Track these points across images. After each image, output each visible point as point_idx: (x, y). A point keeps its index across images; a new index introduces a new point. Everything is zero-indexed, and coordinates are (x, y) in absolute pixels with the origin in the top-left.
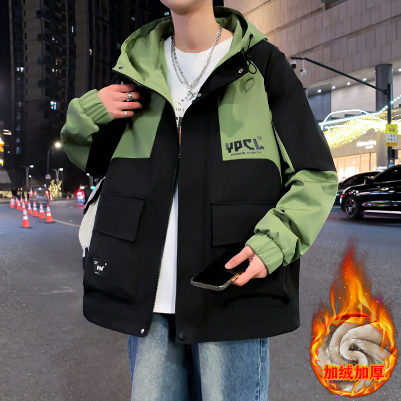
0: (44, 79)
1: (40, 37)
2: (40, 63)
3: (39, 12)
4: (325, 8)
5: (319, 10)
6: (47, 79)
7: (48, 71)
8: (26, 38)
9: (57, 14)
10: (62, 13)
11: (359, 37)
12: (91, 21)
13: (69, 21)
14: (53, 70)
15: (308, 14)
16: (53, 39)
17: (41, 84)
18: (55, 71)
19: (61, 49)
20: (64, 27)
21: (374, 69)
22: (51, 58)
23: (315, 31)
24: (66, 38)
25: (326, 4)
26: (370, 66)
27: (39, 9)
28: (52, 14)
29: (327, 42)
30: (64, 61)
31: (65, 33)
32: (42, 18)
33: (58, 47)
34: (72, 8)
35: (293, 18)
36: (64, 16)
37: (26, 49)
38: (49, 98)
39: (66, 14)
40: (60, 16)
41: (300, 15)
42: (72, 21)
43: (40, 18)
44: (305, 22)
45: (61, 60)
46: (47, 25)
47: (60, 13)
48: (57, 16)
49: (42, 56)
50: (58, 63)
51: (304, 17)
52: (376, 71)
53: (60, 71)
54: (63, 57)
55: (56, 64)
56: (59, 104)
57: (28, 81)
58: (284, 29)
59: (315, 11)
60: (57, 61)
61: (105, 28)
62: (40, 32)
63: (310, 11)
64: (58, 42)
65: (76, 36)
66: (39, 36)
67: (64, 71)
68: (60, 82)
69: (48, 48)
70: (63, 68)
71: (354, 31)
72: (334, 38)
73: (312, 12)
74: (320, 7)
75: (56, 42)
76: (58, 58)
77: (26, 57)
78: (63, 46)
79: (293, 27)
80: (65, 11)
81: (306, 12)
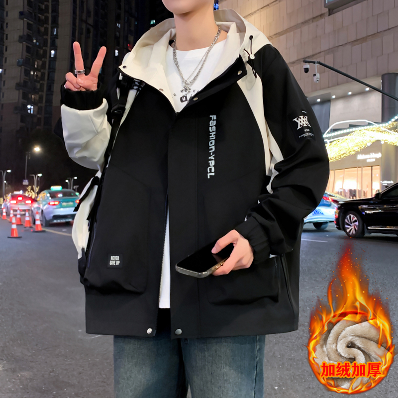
0: (22, 81)
1: (21, 39)
2: (19, 65)
3: (21, 13)
4: (328, 14)
5: (322, 16)
6: (25, 82)
7: (27, 73)
8: (7, 39)
9: (40, 15)
10: (45, 14)
11: (364, 44)
12: (74, 24)
13: (52, 24)
14: (32, 73)
15: (309, 20)
16: (35, 41)
17: (18, 86)
18: (34, 73)
19: (41, 52)
20: (46, 29)
21: (381, 78)
22: (31, 60)
23: (316, 37)
24: (47, 40)
25: (329, 10)
26: (377, 75)
27: (22, 10)
28: (35, 15)
29: (329, 49)
30: (44, 63)
31: (47, 35)
32: (25, 19)
33: (39, 49)
34: (55, 10)
35: (292, 24)
36: (47, 18)
37: (6, 50)
38: (26, 101)
39: (50, 15)
40: (43, 17)
41: (300, 21)
42: (55, 23)
43: (22, 19)
44: (305, 28)
45: (41, 63)
46: (29, 26)
47: (43, 15)
48: (39, 17)
49: (22, 58)
50: (37, 66)
51: (305, 22)
52: (382, 80)
53: (39, 74)
54: (43, 59)
55: (36, 66)
56: (36, 108)
57: (6, 83)
58: (283, 35)
59: (317, 17)
60: (36, 63)
61: (88, 31)
62: (22, 34)
63: (311, 16)
64: (39, 44)
65: (57, 38)
66: (21, 37)
67: (43, 74)
68: (38, 86)
69: (28, 49)
70: (42, 71)
71: (358, 38)
72: (337, 45)
73: (314, 18)
74: (323, 12)
75: (37, 44)
76: (38, 61)
77: (6, 59)
78: (44, 48)
79: (292, 33)
80: (48, 13)
81: (307, 18)
